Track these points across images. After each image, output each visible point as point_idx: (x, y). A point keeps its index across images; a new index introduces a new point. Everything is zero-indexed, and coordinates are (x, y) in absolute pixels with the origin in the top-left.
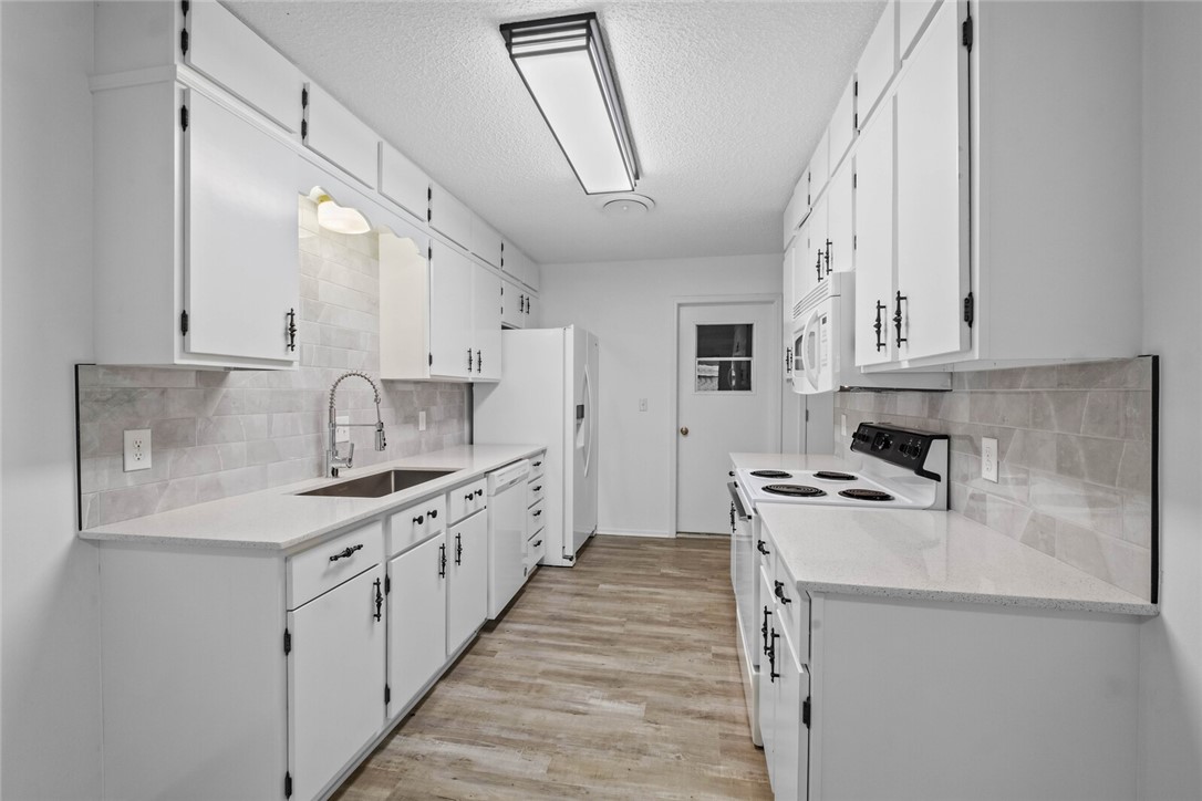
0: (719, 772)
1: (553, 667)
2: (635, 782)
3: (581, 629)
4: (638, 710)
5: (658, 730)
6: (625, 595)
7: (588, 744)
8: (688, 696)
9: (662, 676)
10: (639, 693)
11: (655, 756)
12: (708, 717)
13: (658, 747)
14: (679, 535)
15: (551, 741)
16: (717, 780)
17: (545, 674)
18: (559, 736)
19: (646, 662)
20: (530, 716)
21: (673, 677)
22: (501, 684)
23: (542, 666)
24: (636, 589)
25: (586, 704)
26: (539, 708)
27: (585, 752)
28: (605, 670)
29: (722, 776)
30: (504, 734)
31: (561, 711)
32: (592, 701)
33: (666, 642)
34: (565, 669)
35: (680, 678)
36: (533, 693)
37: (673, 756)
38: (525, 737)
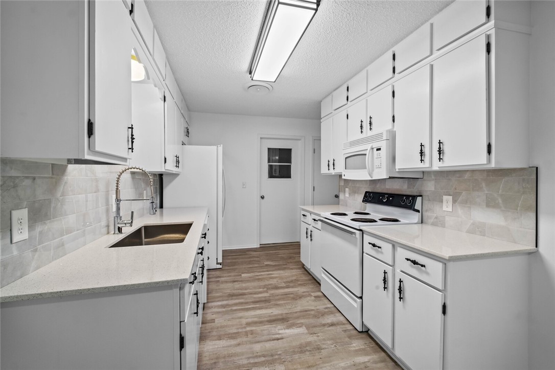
0: (354, 347)
1: (250, 320)
2: (327, 363)
3: (250, 298)
4: (303, 330)
5: (318, 336)
6: (257, 277)
7: (294, 353)
8: (318, 318)
9: (301, 312)
10: (298, 322)
11: (326, 348)
12: (332, 325)
13: (324, 344)
14: (261, 246)
15: (277, 357)
16: (356, 351)
17: (248, 324)
18: (279, 353)
19: (290, 307)
20: (257, 347)
21: (306, 311)
22: (230, 336)
23: (244, 321)
24: (260, 274)
25: (279, 334)
26: (258, 342)
27: (296, 357)
28: (275, 315)
29: (357, 348)
30: (252, 361)
31: (270, 340)
32: (280, 332)
33: (292, 296)
34: (256, 319)
35: (309, 310)
36: (249, 336)
37: (333, 346)
38: (263, 359)
